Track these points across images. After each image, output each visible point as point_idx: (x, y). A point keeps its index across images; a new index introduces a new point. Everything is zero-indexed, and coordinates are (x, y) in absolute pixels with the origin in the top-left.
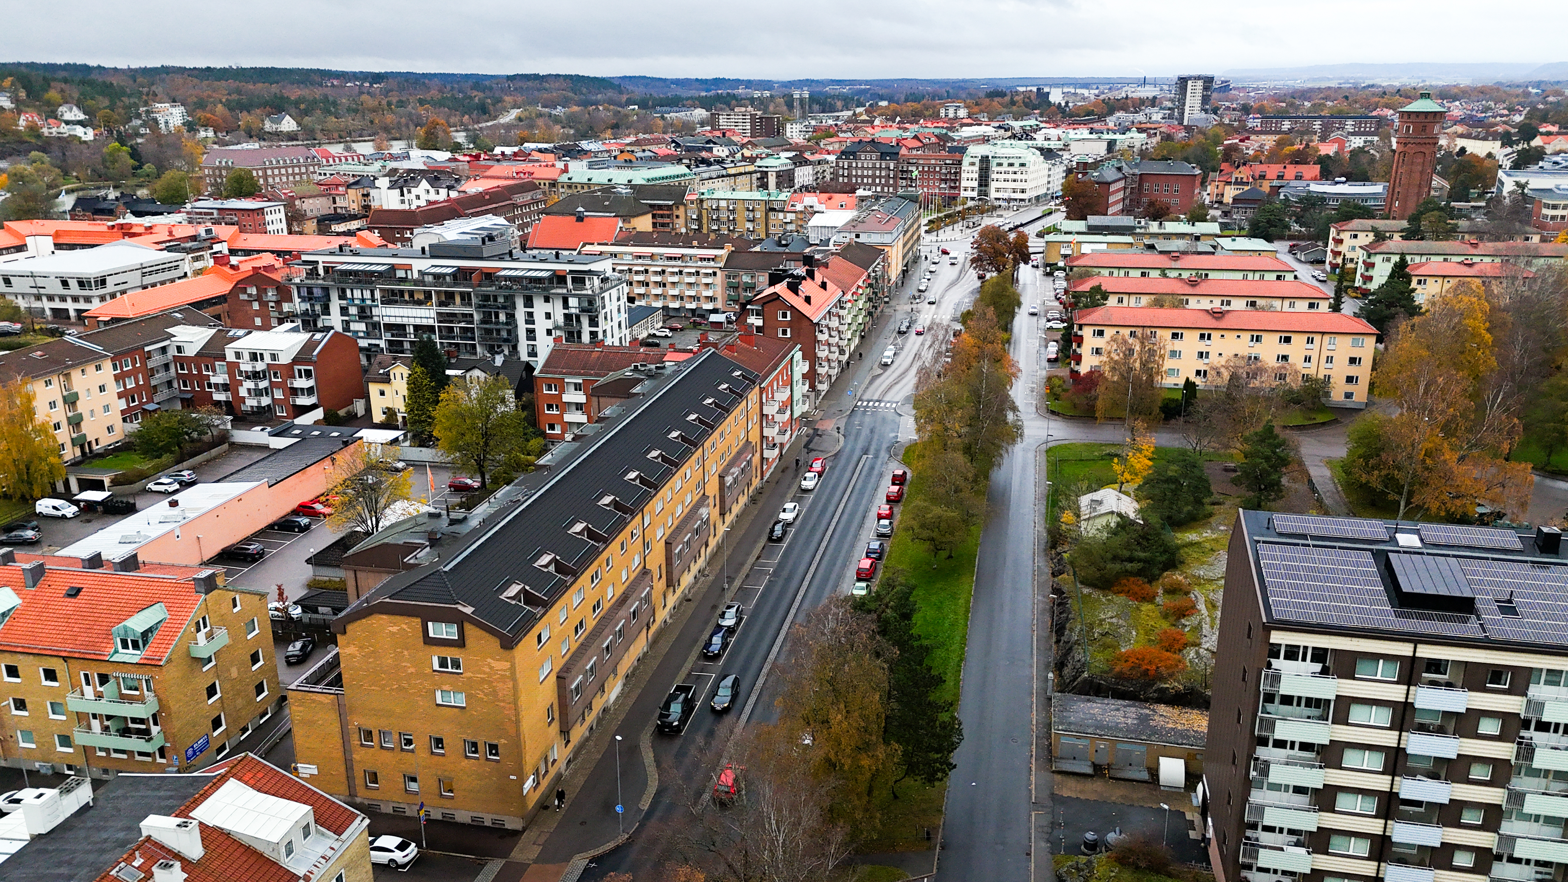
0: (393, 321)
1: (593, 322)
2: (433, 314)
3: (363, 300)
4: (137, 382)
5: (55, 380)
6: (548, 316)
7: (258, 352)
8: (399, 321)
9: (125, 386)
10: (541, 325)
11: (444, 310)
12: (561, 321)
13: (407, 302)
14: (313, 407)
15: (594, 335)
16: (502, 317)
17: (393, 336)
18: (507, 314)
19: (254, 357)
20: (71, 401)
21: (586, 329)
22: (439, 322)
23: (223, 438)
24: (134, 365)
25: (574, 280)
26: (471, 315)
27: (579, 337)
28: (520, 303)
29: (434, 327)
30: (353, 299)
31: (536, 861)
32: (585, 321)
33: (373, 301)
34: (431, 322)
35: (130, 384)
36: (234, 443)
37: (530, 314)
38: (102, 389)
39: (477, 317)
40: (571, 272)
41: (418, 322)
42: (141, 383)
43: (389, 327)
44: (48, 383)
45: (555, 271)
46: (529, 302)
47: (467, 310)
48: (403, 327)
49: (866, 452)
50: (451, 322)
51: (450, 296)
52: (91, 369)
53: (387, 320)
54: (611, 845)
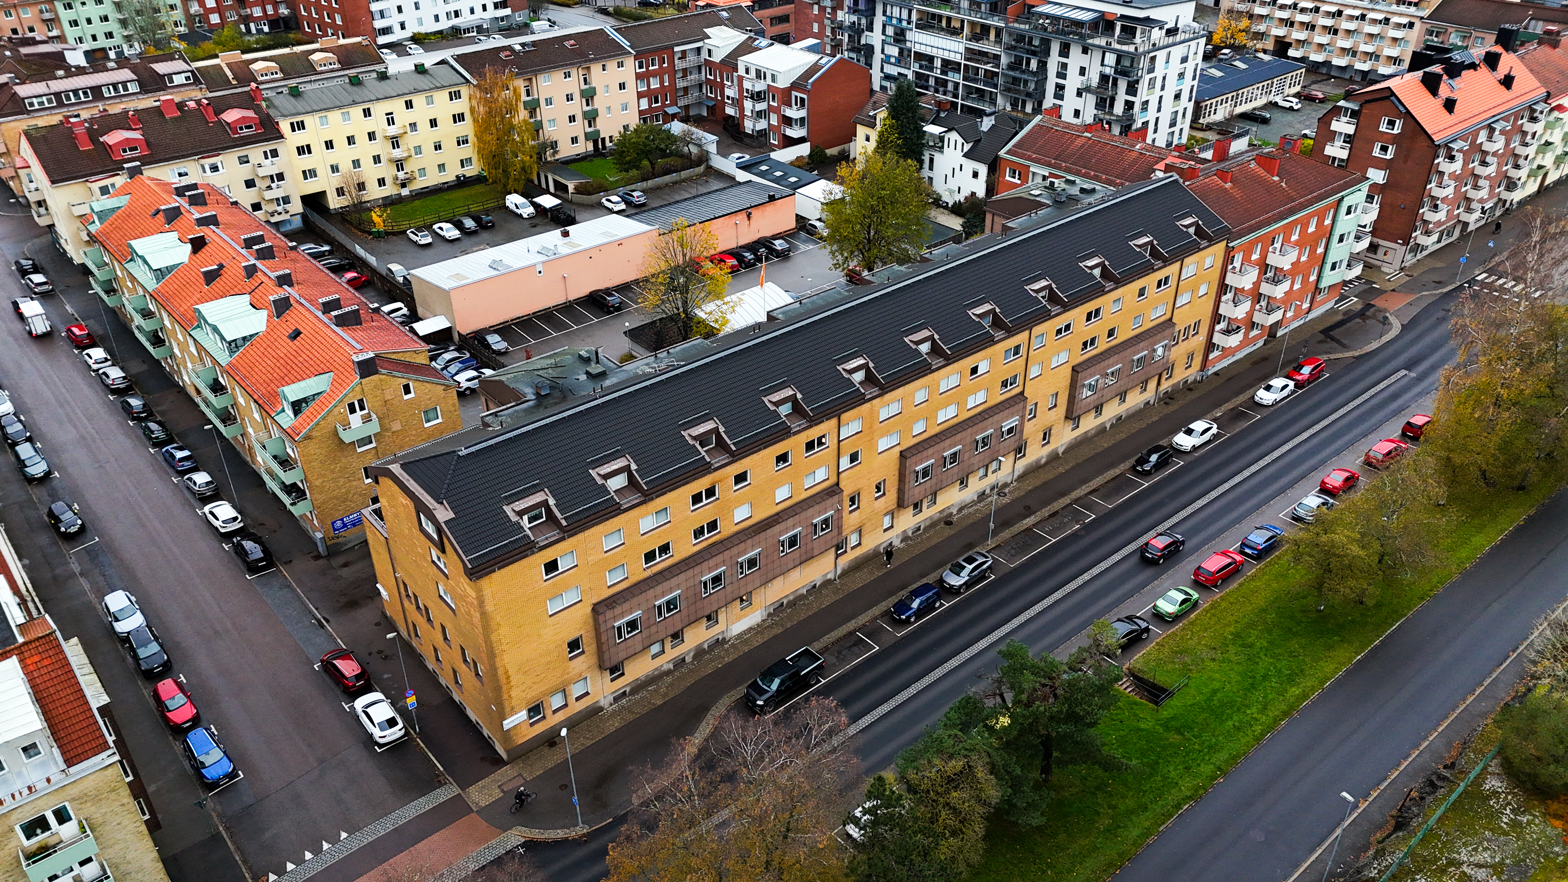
0: (923, 49)
1: (1132, 90)
2: (962, 49)
3: (900, 20)
4: (662, 82)
5: (574, 72)
6: (1082, 71)
7: (763, 70)
8: (928, 51)
9: (649, 85)
10: (1073, 81)
11: (974, 46)
12: (1095, 81)
13: (942, 29)
14: (801, 140)
15: (1129, 105)
16: (1034, 64)
17: (921, 67)
18: (1039, 62)
19: (759, 74)
20: (589, 96)
21: (1122, 97)
22: (967, 59)
23: (704, 158)
24: (660, 65)
25: (1124, 28)
26: (997, 57)
27: (1112, 106)
28: (1055, 48)
29: (959, 64)
30: (891, 18)
31: (481, 811)
32: (1122, 85)
33: (909, 23)
34: (957, 58)
35: (655, 84)
36: (711, 167)
37: (1064, 66)
38: (622, 86)
39: (1004, 60)
40: (1123, 17)
41: (946, 55)
42: (666, 84)
43: (919, 56)
44: (567, 75)
45: (1103, 13)
46: (1065, 51)
47: (995, 50)
48: (931, 59)
49: (1409, 367)
50: (978, 61)
51: (986, 29)
52: (612, 65)
53: (918, 48)
54: (560, 834)
